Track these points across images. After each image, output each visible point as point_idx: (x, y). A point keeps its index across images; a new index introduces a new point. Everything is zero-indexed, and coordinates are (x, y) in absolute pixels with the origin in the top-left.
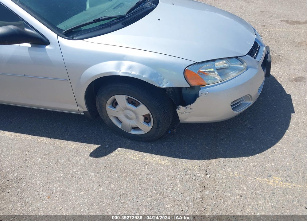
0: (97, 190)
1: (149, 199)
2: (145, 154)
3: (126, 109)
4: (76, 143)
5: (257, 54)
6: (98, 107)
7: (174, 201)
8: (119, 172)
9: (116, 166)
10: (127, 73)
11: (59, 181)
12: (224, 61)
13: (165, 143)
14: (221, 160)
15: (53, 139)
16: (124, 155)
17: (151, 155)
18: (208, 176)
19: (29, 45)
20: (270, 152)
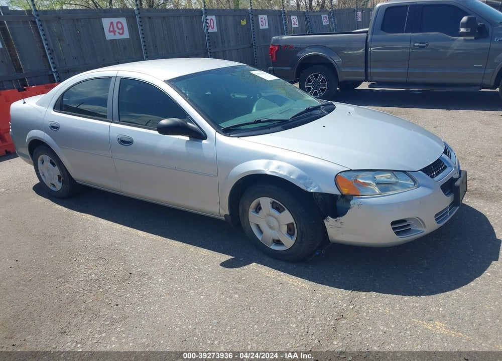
0: (219, 297)
1: (274, 315)
2: (282, 273)
3: (270, 215)
4: (208, 250)
5: (437, 174)
6: (240, 211)
7: (301, 322)
8: (248, 285)
9: (246, 279)
10: (274, 172)
11: (181, 282)
12: (389, 175)
13: (310, 267)
14: (374, 294)
15: (185, 244)
16: (258, 271)
17: (289, 275)
18: (352, 307)
19: (187, 138)
20: (443, 296)
